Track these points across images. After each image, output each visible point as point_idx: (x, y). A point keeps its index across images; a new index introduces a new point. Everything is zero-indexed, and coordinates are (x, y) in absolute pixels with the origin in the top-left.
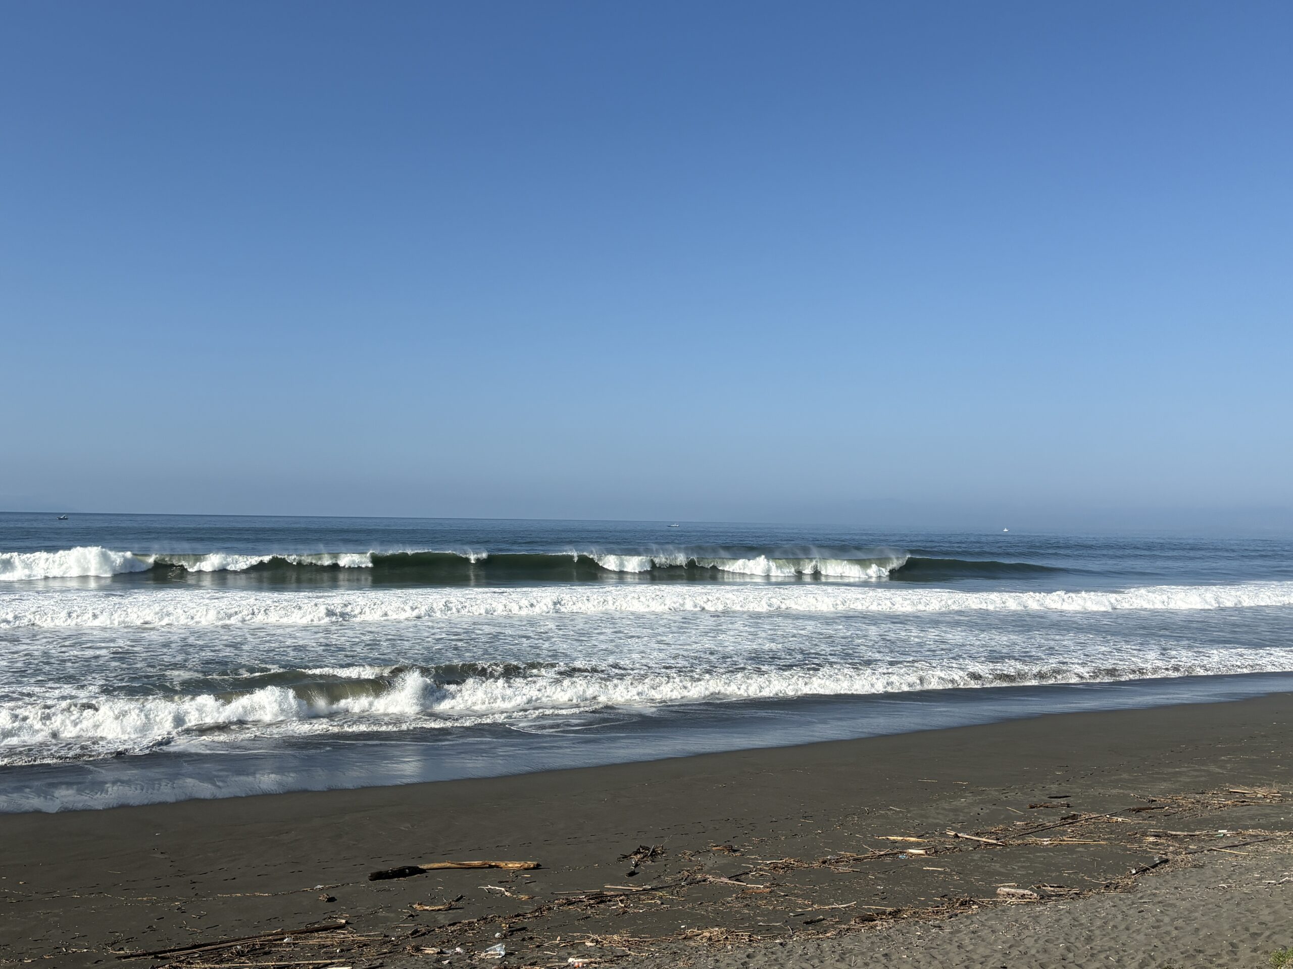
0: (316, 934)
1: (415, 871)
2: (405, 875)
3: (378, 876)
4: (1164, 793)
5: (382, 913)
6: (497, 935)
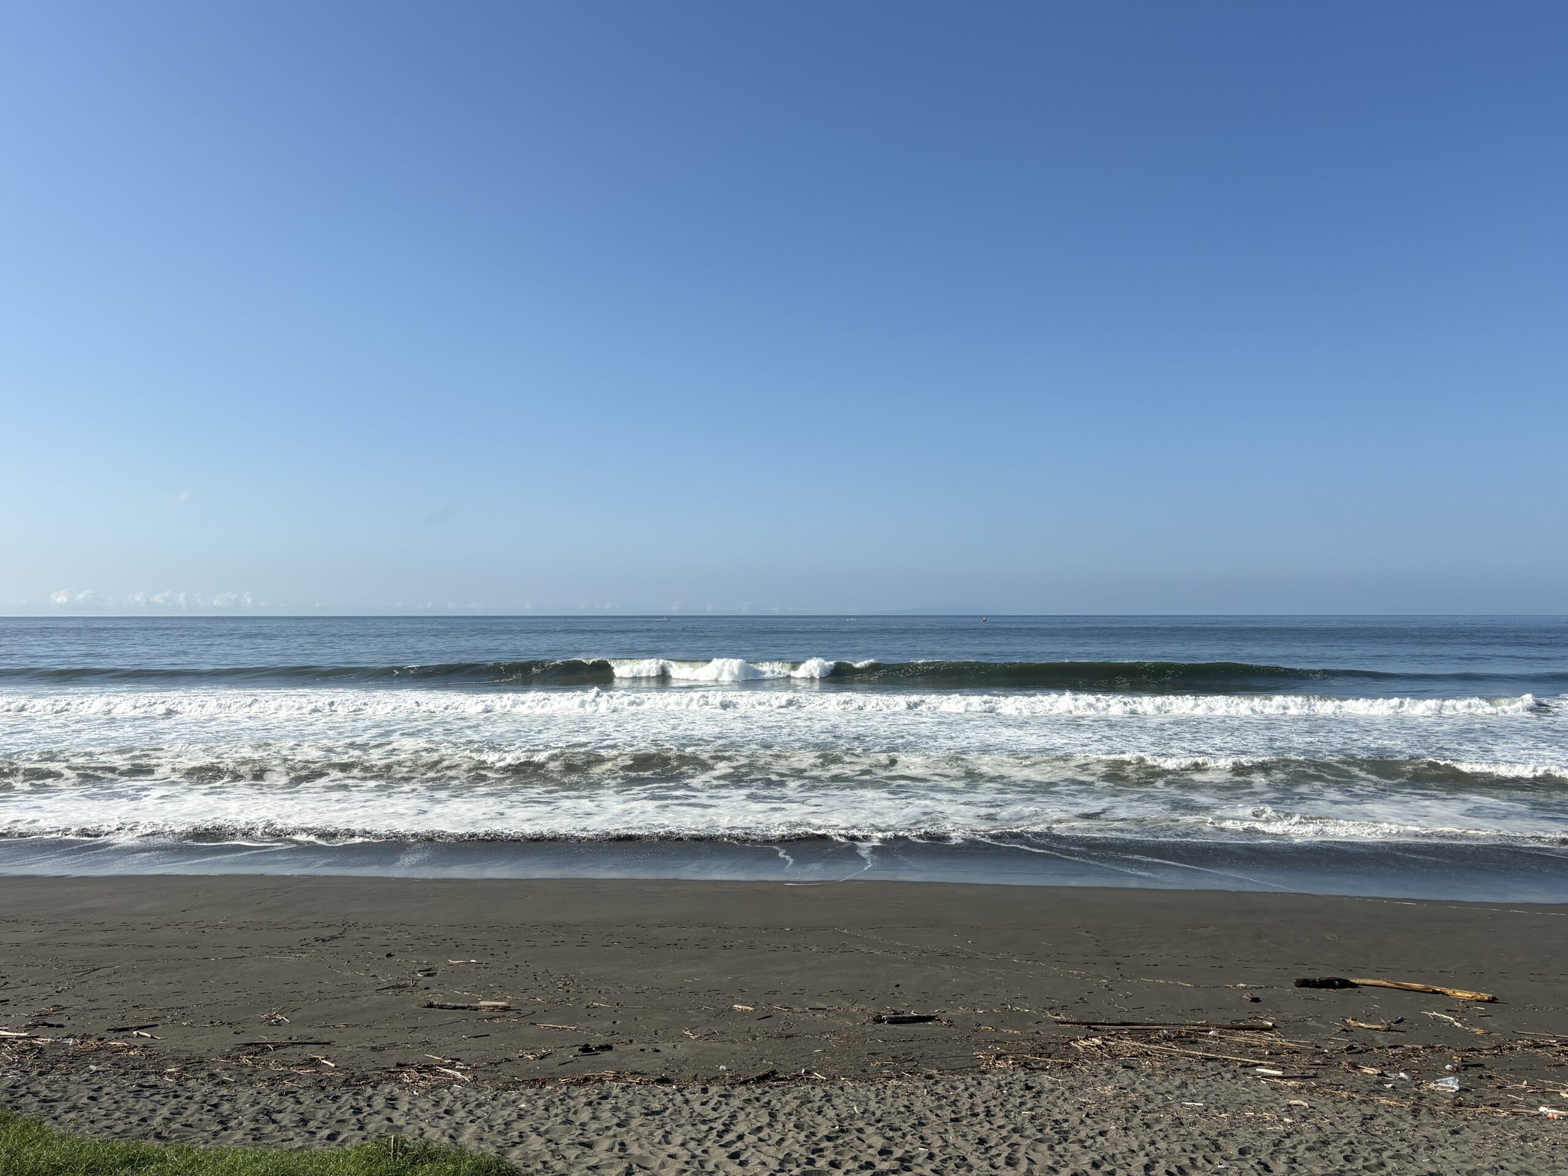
0: (1242, 1032)
1: (1345, 984)
2: (1335, 987)
3: (1304, 983)
5: (1312, 1023)
6: (1448, 1067)
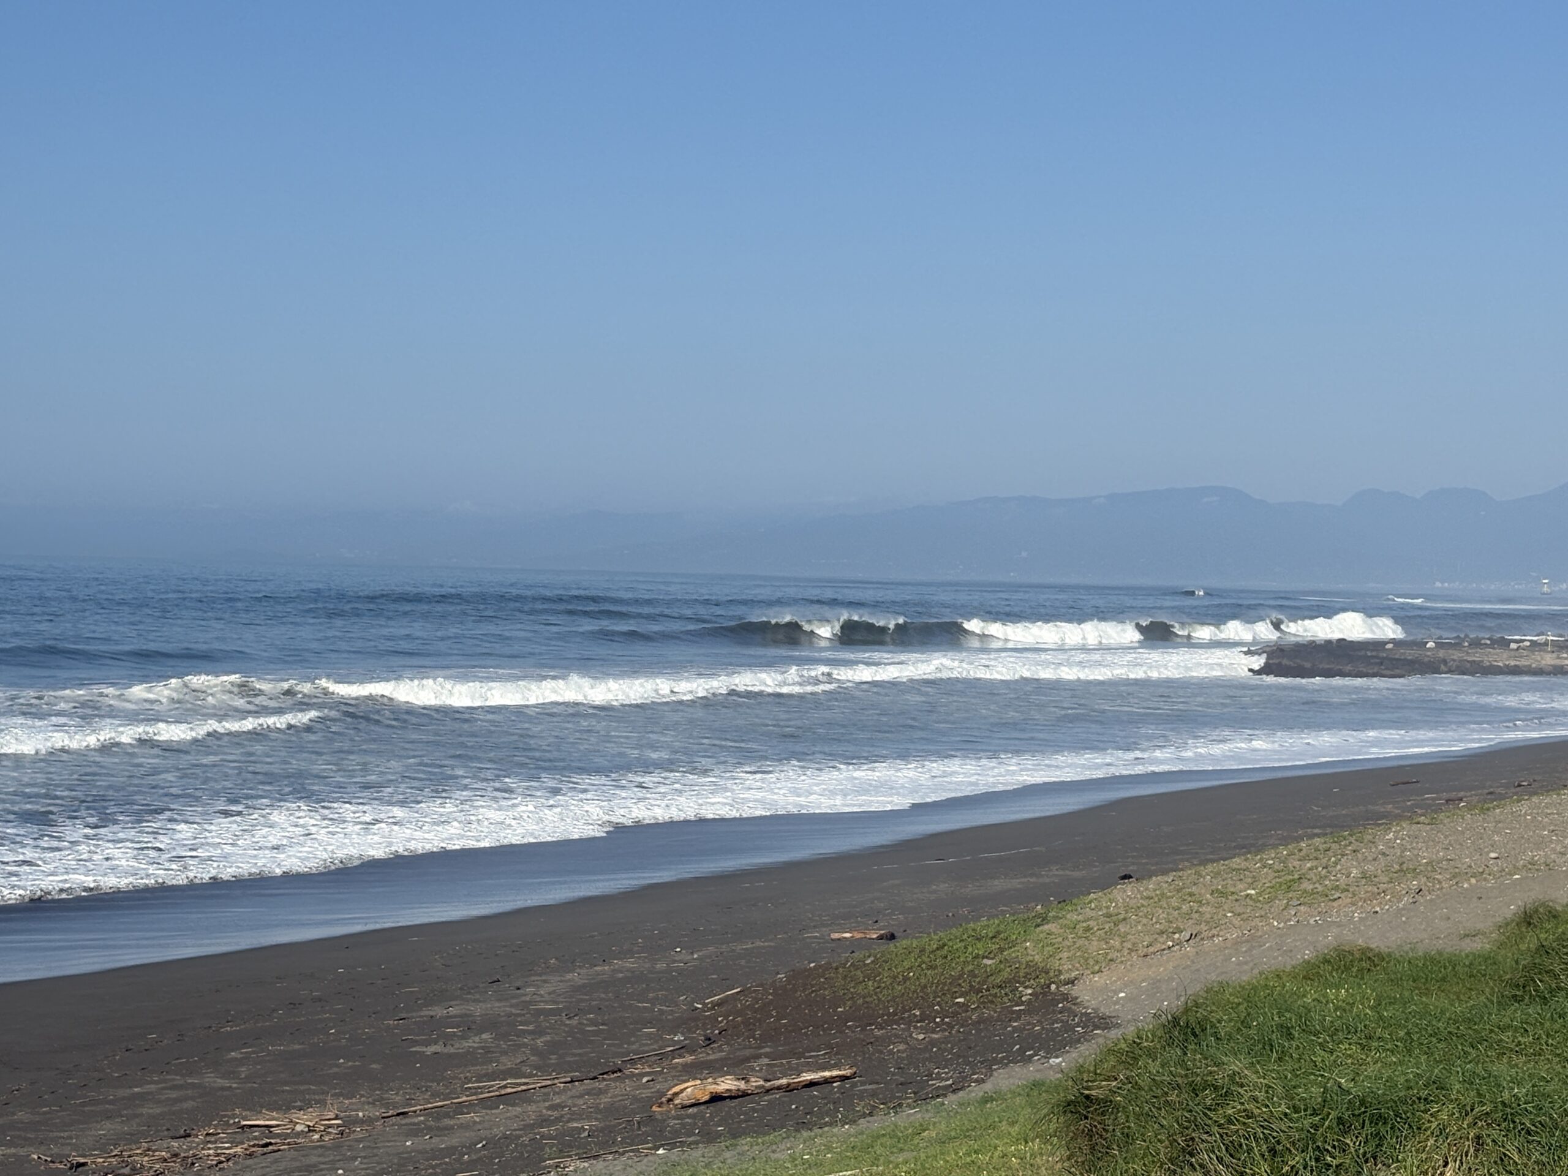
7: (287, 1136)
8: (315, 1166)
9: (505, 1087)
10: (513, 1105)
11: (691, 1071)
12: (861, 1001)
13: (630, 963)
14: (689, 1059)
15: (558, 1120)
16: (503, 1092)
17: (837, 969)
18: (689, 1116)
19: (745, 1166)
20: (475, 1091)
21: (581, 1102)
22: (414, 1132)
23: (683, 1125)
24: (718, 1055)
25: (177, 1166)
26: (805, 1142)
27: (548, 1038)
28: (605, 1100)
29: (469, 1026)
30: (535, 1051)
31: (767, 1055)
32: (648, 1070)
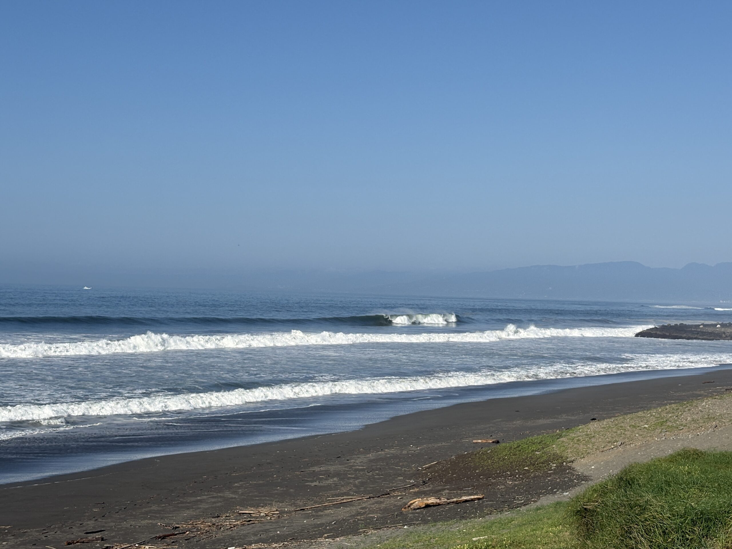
4: (186, 520)
7: (257, 518)
8: (268, 530)
9: (343, 500)
10: (346, 507)
11: (417, 495)
12: (485, 468)
13: (393, 451)
14: (416, 490)
15: (364, 513)
16: (342, 502)
17: (476, 455)
18: (417, 513)
19: (440, 534)
20: (331, 501)
21: (373, 506)
22: (308, 517)
23: (415, 517)
24: (428, 489)
25: (214, 529)
26: (464, 524)
27: (360, 480)
28: (383, 506)
29: (329, 475)
30: (355, 485)
31: (448, 489)
32: (400, 494)
